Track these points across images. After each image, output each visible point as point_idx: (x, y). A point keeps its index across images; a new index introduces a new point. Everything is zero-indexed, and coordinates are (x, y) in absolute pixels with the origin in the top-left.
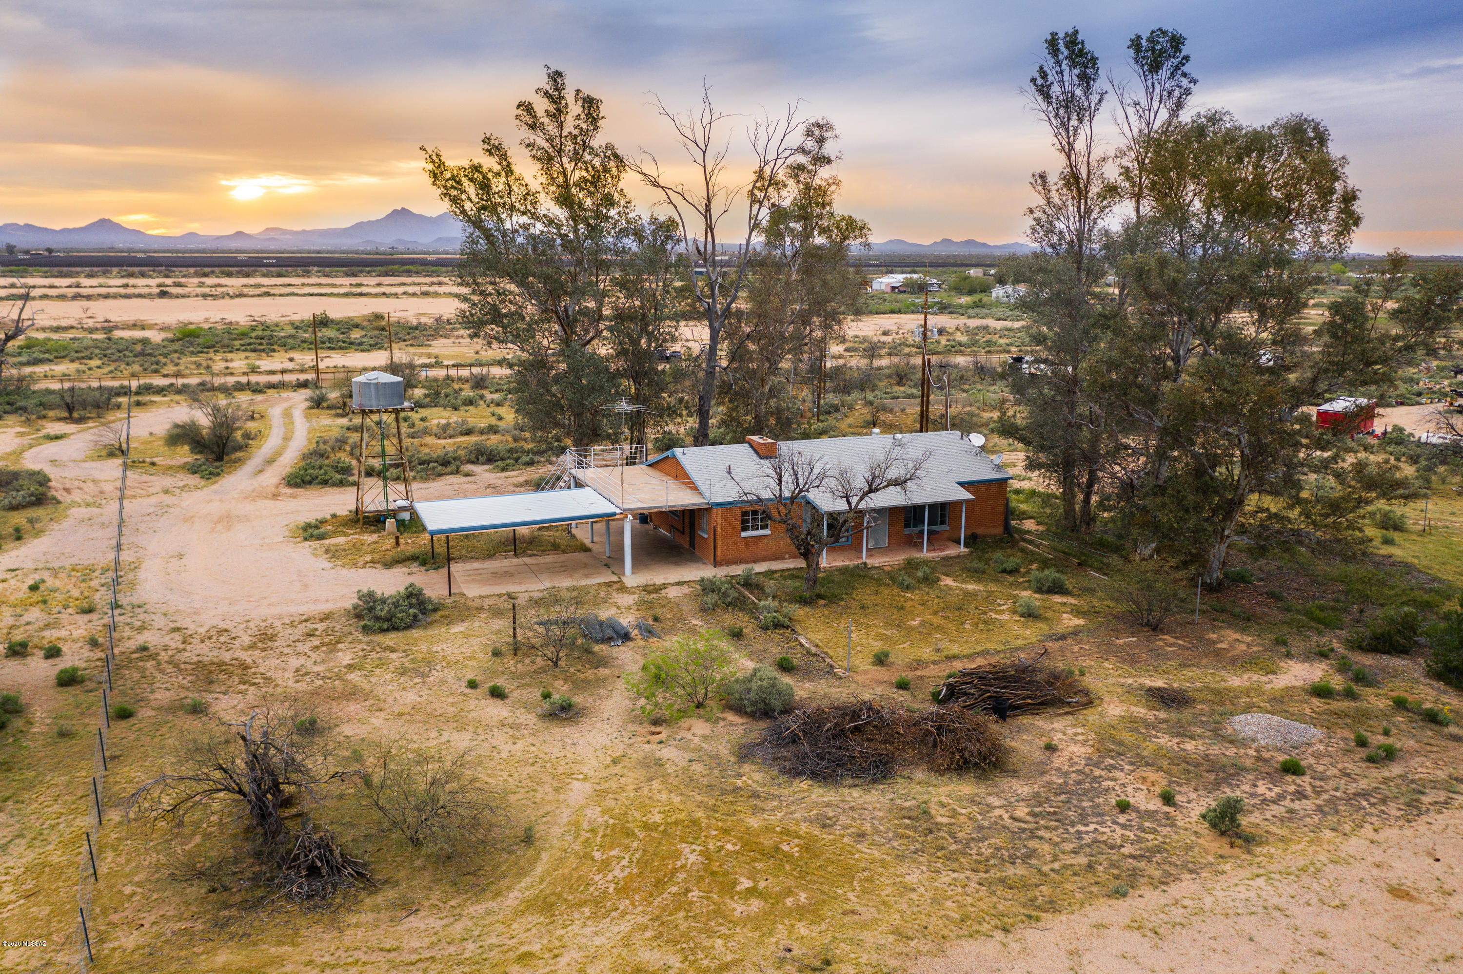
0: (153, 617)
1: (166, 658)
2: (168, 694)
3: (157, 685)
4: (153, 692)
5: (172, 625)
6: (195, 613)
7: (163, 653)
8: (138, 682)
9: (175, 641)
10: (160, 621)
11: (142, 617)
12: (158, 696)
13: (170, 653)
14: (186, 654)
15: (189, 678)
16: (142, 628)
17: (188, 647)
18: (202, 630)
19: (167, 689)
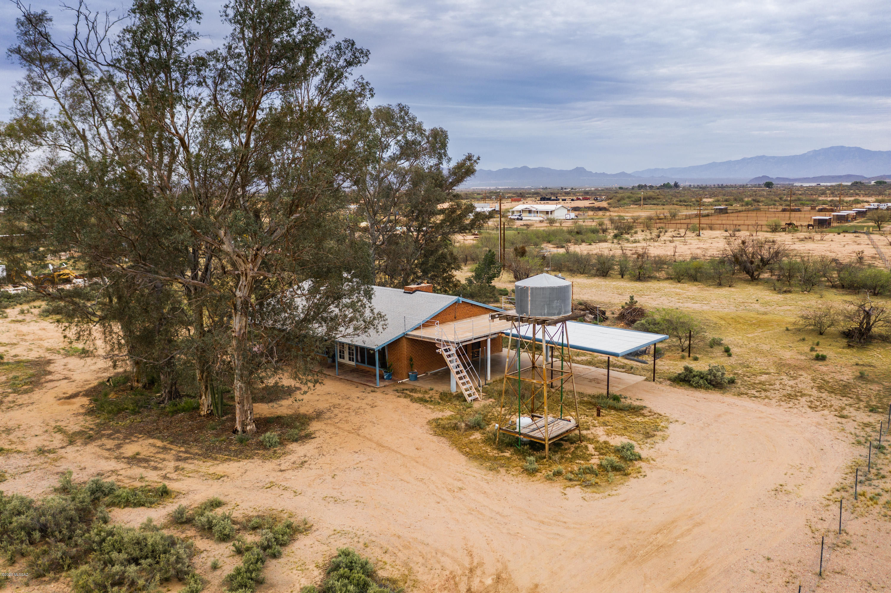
0: (853, 431)
1: (861, 403)
2: (872, 387)
3: (875, 393)
4: (879, 391)
5: (843, 420)
6: (820, 424)
7: (861, 406)
8: (885, 397)
9: (850, 411)
10: (850, 426)
11: (863, 434)
12: (878, 388)
13: (857, 406)
14: (847, 402)
15: (855, 390)
16: (867, 425)
17: (843, 405)
18: (826, 412)
19: (870, 389)
